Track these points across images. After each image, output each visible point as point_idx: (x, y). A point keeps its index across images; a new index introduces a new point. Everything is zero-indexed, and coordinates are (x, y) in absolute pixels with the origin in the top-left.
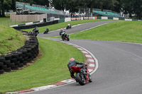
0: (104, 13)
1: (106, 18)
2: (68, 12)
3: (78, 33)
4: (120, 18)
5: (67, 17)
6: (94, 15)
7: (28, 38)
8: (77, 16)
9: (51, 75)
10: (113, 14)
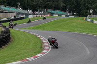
0: (55, 12)
1: (57, 15)
2: (31, 11)
3: (37, 26)
4: (66, 16)
5: (30, 14)
6: (49, 13)
7: (3, 29)
8: (37, 14)
10: (61, 13)
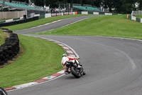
0: (84, 8)
1: (86, 13)
2: (48, 8)
3: (58, 29)
4: (100, 13)
5: (47, 12)
6: (74, 10)
7: (8, 35)
8: (57, 12)
9: (32, 72)
10: (93, 9)
